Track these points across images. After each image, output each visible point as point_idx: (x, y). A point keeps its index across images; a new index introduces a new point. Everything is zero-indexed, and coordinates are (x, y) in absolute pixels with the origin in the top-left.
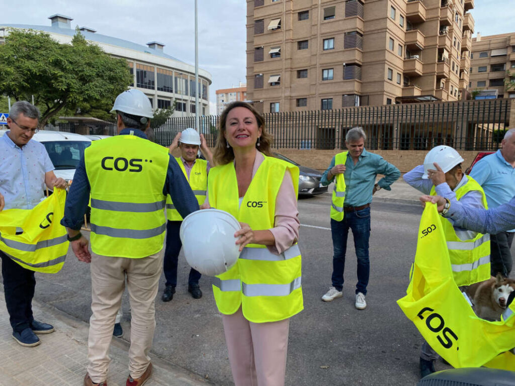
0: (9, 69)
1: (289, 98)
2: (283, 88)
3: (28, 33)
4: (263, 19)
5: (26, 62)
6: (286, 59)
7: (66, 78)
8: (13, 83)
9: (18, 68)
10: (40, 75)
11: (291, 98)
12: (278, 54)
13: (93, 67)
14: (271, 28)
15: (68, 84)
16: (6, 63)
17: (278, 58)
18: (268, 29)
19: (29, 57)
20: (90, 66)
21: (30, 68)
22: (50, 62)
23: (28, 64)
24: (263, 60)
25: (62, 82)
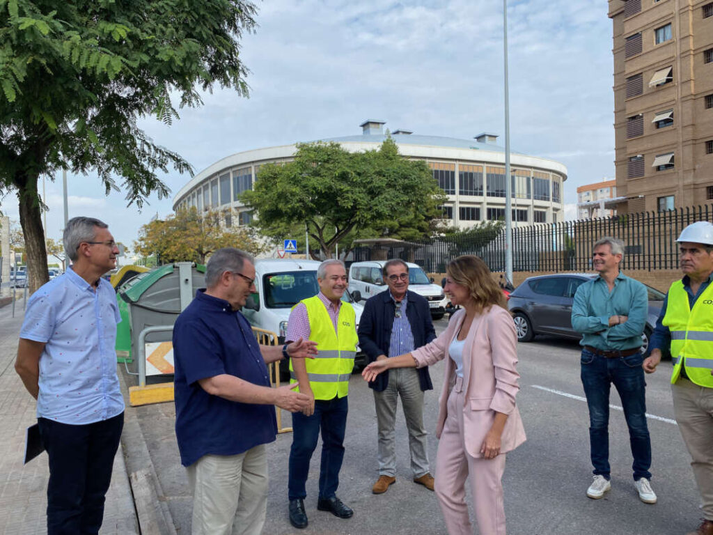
0: (294, 190)
1: (692, 186)
2: (681, 171)
3: (317, 145)
4: (641, 73)
5: (312, 179)
6: (684, 127)
7: (353, 193)
8: (298, 205)
9: (304, 187)
10: (326, 192)
11: (695, 186)
12: (668, 121)
13: (384, 176)
14: (655, 84)
15: (354, 200)
16: (292, 182)
17: (670, 128)
18: (650, 86)
19: (316, 174)
20: (380, 175)
21: (316, 186)
22: (336, 177)
23: (314, 181)
24: (642, 134)
25: (348, 198)
